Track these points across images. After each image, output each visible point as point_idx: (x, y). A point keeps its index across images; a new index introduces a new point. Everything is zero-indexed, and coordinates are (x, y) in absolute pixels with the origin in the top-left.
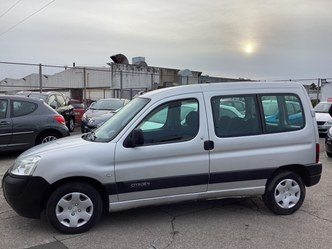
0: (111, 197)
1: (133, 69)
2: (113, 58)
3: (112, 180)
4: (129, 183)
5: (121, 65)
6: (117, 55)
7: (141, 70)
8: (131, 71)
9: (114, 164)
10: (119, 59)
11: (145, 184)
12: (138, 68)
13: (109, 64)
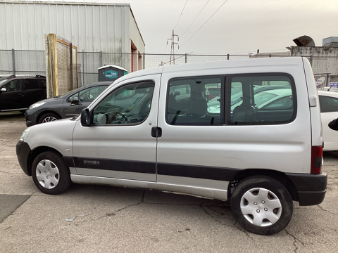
0: (71, 169)
1: (319, 52)
2: (296, 41)
3: (70, 155)
4: (82, 159)
5: (303, 48)
6: (301, 38)
7: (330, 52)
8: (316, 55)
9: (72, 140)
10: (303, 41)
11: (95, 162)
12: (326, 50)
13: (288, 48)
